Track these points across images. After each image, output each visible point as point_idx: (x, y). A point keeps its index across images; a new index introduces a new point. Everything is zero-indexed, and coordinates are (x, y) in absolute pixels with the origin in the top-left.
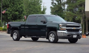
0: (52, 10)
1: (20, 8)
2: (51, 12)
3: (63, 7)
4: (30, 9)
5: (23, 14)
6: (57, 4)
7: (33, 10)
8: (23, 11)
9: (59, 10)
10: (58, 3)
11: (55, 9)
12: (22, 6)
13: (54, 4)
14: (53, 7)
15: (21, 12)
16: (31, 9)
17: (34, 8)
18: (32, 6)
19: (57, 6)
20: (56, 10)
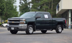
0: (20, 8)
1: (2, 6)
2: (19, 10)
3: (29, 6)
4: (7, 7)
5: (4, 11)
6: (24, 3)
7: (10, 8)
8: (4, 8)
9: (26, 8)
10: (25, 3)
11: (22, 7)
13: (22, 4)
14: (21, 6)
15: (3, 9)
16: (8, 7)
17: (10, 6)
18: (8, 5)
19: (24, 5)
20: (23, 8)
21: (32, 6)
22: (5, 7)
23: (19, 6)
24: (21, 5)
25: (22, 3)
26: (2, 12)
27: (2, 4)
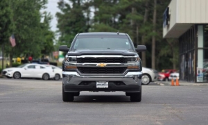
0: (59, 21)
1: (3, 16)
2: (58, 27)
3: (85, 14)
4: (19, 18)
5: (8, 31)
6: (72, 7)
7: (27, 22)
8: (9, 22)
9: (77, 21)
10: (74, 5)
11: (67, 18)
12: (7, 12)
13: (65, 8)
14: (62, 13)
15: (5, 25)
16: (23, 19)
17: (29, 16)
18: (23, 12)
19: (72, 12)
20: (69, 20)
21: (95, 13)
22: (11, 17)
23: (58, 15)
24: (64, 10)
25: (67, 5)
26: (4, 33)
27: (4, 11)
